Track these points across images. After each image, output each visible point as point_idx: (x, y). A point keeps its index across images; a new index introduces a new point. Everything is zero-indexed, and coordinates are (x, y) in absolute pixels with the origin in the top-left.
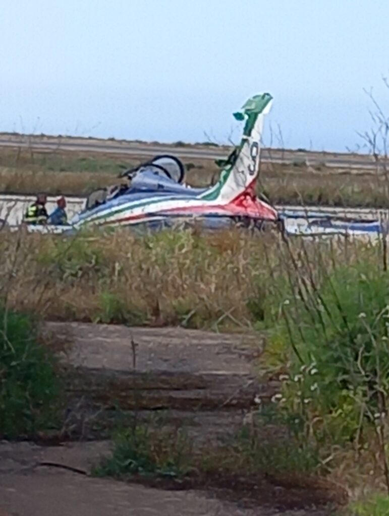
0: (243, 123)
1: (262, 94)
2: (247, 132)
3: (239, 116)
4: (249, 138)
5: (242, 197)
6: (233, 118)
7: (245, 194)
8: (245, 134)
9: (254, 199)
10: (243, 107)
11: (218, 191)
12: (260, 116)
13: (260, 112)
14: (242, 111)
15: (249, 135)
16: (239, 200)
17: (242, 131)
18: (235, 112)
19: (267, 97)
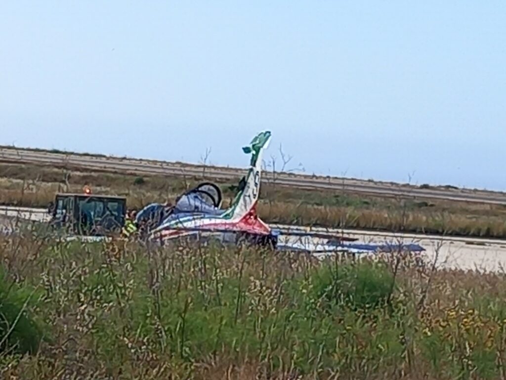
0: (250, 156)
1: (264, 132)
2: (253, 163)
3: (247, 150)
4: (254, 168)
5: (248, 217)
6: (242, 151)
7: (250, 214)
8: (251, 165)
9: (256, 218)
10: (252, 143)
11: (233, 211)
12: (262, 150)
13: (262, 147)
14: (251, 146)
15: (254, 165)
16: (245, 219)
17: (249, 162)
18: (244, 146)
19: (268, 134)
